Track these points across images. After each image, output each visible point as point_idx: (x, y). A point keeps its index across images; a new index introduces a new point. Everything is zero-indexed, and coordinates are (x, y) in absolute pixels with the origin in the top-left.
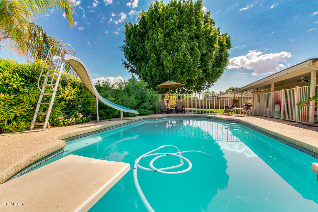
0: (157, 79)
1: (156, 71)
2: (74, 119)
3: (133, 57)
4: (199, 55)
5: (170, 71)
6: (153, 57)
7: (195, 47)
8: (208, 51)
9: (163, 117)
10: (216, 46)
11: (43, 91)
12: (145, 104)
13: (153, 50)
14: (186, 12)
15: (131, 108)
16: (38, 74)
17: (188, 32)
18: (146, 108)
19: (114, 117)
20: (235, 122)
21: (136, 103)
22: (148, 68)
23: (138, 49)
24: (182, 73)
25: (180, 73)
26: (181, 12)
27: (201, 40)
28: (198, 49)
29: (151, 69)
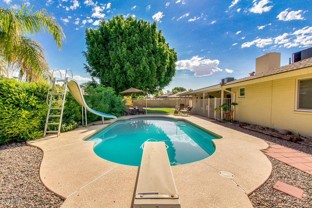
0: (120, 85)
1: (120, 78)
2: (71, 126)
3: (96, 63)
4: (155, 68)
5: (132, 79)
6: (117, 66)
7: (153, 62)
8: (162, 64)
9: (130, 119)
10: (168, 61)
11: (50, 106)
12: (115, 109)
13: (116, 60)
14: (145, 32)
16: (46, 93)
17: (147, 49)
20: (182, 121)
22: (112, 74)
23: (101, 57)
24: (142, 81)
25: (140, 81)
26: (141, 31)
27: (156, 56)
28: (155, 63)
29: (115, 76)
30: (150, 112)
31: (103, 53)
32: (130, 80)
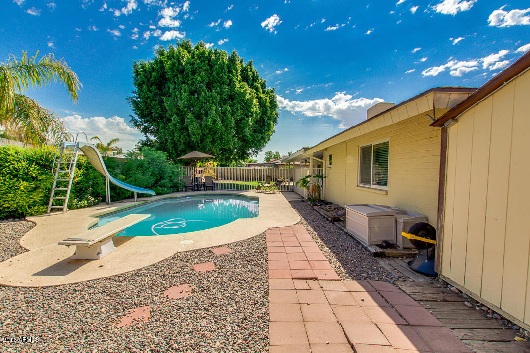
0: (181, 147)
1: (180, 137)
2: (86, 202)
3: (147, 115)
4: (232, 122)
5: (197, 138)
6: (175, 119)
7: (228, 113)
8: (245, 116)
9: (186, 196)
10: (256, 110)
11: (56, 177)
12: (164, 181)
13: (174, 110)
15: (146, 187)
17: (218, 94)
18: (165, 187)
19: (125, 198)
21: (152, 180)
22: (168, 131)
23: (154, 105)
24: (213, 141)
25: (210, 141)
26: (211, 67)
27: (234, 104)
28: (231, 114)
29: (174, 134)
30: (223, 187)
31: (157, 98)
32: (194, 139)
